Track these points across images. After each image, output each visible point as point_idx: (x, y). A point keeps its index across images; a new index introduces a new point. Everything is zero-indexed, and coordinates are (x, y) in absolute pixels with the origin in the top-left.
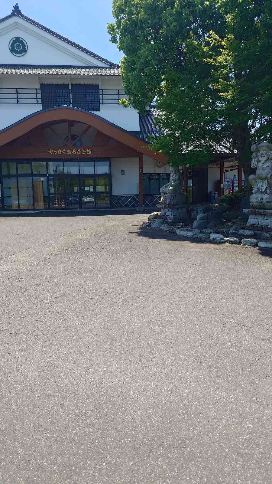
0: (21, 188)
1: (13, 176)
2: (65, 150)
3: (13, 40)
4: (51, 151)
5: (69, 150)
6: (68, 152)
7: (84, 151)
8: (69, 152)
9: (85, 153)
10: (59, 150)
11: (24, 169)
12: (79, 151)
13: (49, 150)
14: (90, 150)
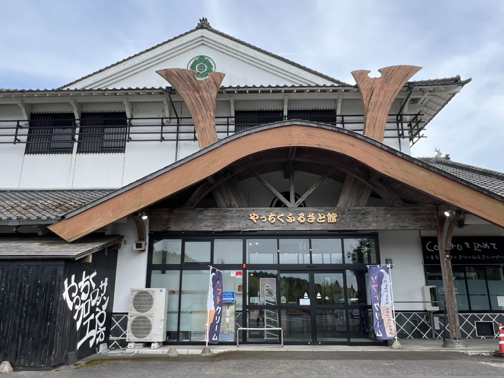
0: (187, 292)
1: (173, 267)
2: (283, 215)
3: (194, 59)
4: (256, 216)
5: (291, 215)
6: (288, 219)
7: (322, 216)
8: (290, 218)
9: (324, 221)
10: (272, 215)
11: (197, 251)
12: (312, 216)
13: (251, 215)
14: (333, 214)
